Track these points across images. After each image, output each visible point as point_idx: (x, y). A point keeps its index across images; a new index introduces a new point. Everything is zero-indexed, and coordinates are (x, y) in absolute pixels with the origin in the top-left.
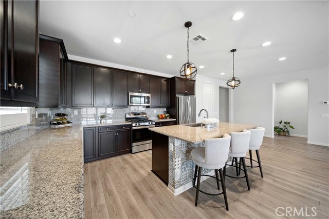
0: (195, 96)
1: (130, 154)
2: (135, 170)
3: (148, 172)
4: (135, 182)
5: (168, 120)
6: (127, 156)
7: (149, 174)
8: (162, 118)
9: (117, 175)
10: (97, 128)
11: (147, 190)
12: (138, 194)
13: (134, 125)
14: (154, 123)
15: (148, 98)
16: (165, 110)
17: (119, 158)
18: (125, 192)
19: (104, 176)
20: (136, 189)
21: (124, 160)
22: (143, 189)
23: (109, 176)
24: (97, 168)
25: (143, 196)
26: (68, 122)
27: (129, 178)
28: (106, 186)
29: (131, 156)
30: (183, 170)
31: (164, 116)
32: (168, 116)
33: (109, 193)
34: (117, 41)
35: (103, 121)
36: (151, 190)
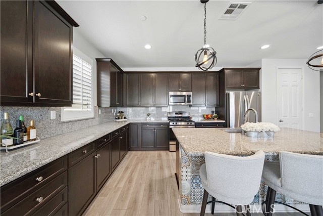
0: (259, 90)
1: (168, 152)
2: (161, 168)
3: (171, 174)
4: (154, 179)
5: (216, 121)
6: (163, 153)
7: (171, 177)
8: (208, 119)
9: (145, 167)
10: (140, 124)
11: (158, 192)
12: (148, 191)
13: (171, 124)
14: (193, 124)
15: (189, 96)
16: (214, 109)
17: (156, 153)
18: (141, 184)
19: (137, 165)
20: (150, 186)
21: (160, 155)
22: (156, 188)
23: (139, 167)
24: (136, 157)
25: (151, 196)
26: (125, 118)
27: (152, 174)
28: (132, 174)
29: (167, 154)
30: (194, 185)
31: (209, 116)
32: (215, 117)
33: (130, 180)
34: (148, 47)
35: (148, 118)
36: (161, 193)
